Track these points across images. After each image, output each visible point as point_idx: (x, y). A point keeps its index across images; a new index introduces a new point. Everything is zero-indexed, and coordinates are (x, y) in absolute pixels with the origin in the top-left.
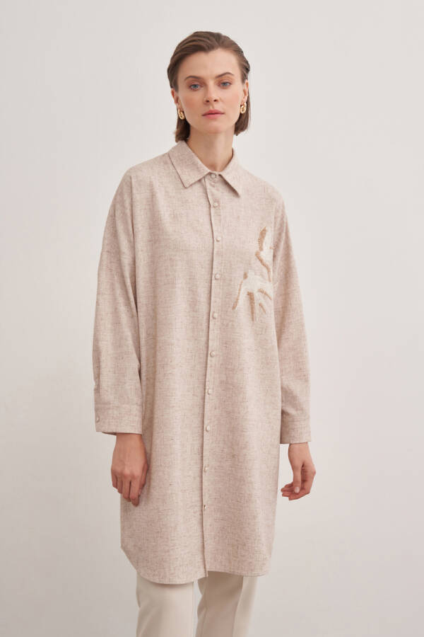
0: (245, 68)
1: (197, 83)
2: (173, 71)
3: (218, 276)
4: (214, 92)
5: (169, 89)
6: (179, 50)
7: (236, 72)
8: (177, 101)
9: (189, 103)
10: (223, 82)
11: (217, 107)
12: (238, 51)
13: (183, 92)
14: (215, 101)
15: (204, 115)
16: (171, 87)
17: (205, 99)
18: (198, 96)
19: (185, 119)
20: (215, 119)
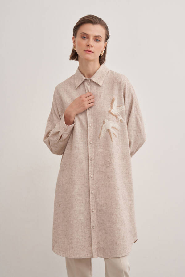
0: (107, 37)
1: (85, 36)
2: (77, 28)
3: (90, 125)
4: (92, 42)
5: (72, 36)
6: (81, 20)
7: (103, 37)
8: (74, 42)
9: (80, 44)
10: (97, 39)
11: (91, 49)
12: (106, 28)
13: (78, 38)
14: (92, 46)
15: (85, 51)
16: (73, 35)
17: (87, 44)
18: (84, 42)
19: (76, 51)
20: (89, 54)
